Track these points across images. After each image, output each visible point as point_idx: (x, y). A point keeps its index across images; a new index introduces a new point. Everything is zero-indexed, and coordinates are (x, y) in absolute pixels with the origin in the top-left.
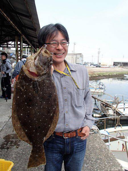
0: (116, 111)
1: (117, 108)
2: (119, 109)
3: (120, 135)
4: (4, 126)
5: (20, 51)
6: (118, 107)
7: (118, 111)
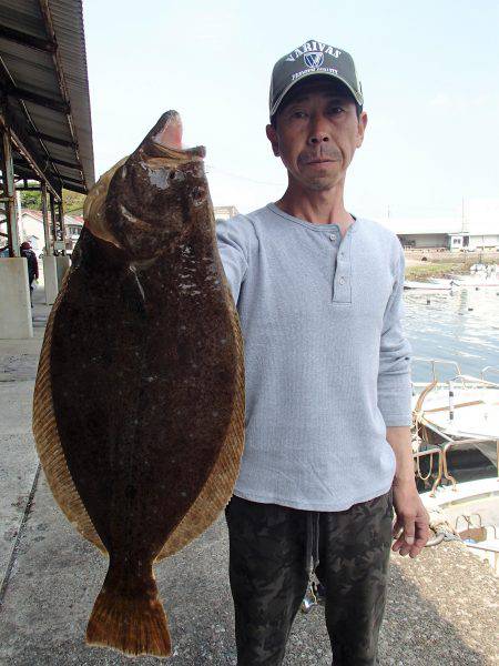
0: (420, 425)
1: (422, 412)
2: (428, 416)
3: (470, 523)
4: (13, 559)
5: (6, 199)
6: (424, 407)
7: (425, 423)
